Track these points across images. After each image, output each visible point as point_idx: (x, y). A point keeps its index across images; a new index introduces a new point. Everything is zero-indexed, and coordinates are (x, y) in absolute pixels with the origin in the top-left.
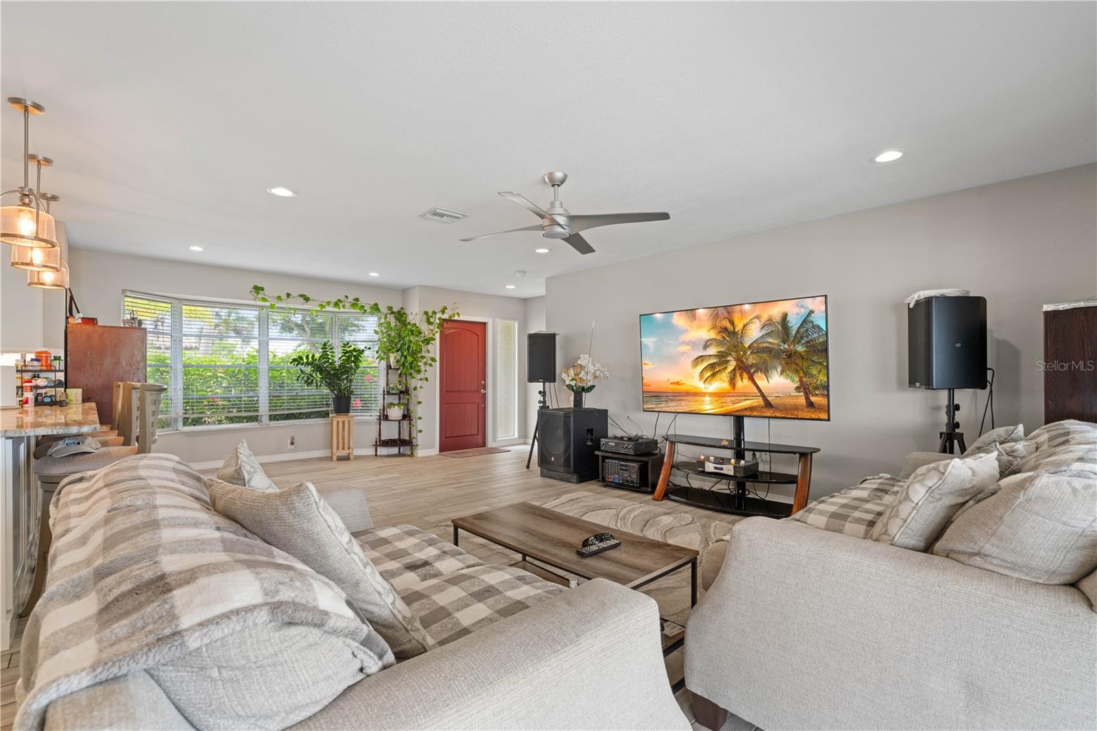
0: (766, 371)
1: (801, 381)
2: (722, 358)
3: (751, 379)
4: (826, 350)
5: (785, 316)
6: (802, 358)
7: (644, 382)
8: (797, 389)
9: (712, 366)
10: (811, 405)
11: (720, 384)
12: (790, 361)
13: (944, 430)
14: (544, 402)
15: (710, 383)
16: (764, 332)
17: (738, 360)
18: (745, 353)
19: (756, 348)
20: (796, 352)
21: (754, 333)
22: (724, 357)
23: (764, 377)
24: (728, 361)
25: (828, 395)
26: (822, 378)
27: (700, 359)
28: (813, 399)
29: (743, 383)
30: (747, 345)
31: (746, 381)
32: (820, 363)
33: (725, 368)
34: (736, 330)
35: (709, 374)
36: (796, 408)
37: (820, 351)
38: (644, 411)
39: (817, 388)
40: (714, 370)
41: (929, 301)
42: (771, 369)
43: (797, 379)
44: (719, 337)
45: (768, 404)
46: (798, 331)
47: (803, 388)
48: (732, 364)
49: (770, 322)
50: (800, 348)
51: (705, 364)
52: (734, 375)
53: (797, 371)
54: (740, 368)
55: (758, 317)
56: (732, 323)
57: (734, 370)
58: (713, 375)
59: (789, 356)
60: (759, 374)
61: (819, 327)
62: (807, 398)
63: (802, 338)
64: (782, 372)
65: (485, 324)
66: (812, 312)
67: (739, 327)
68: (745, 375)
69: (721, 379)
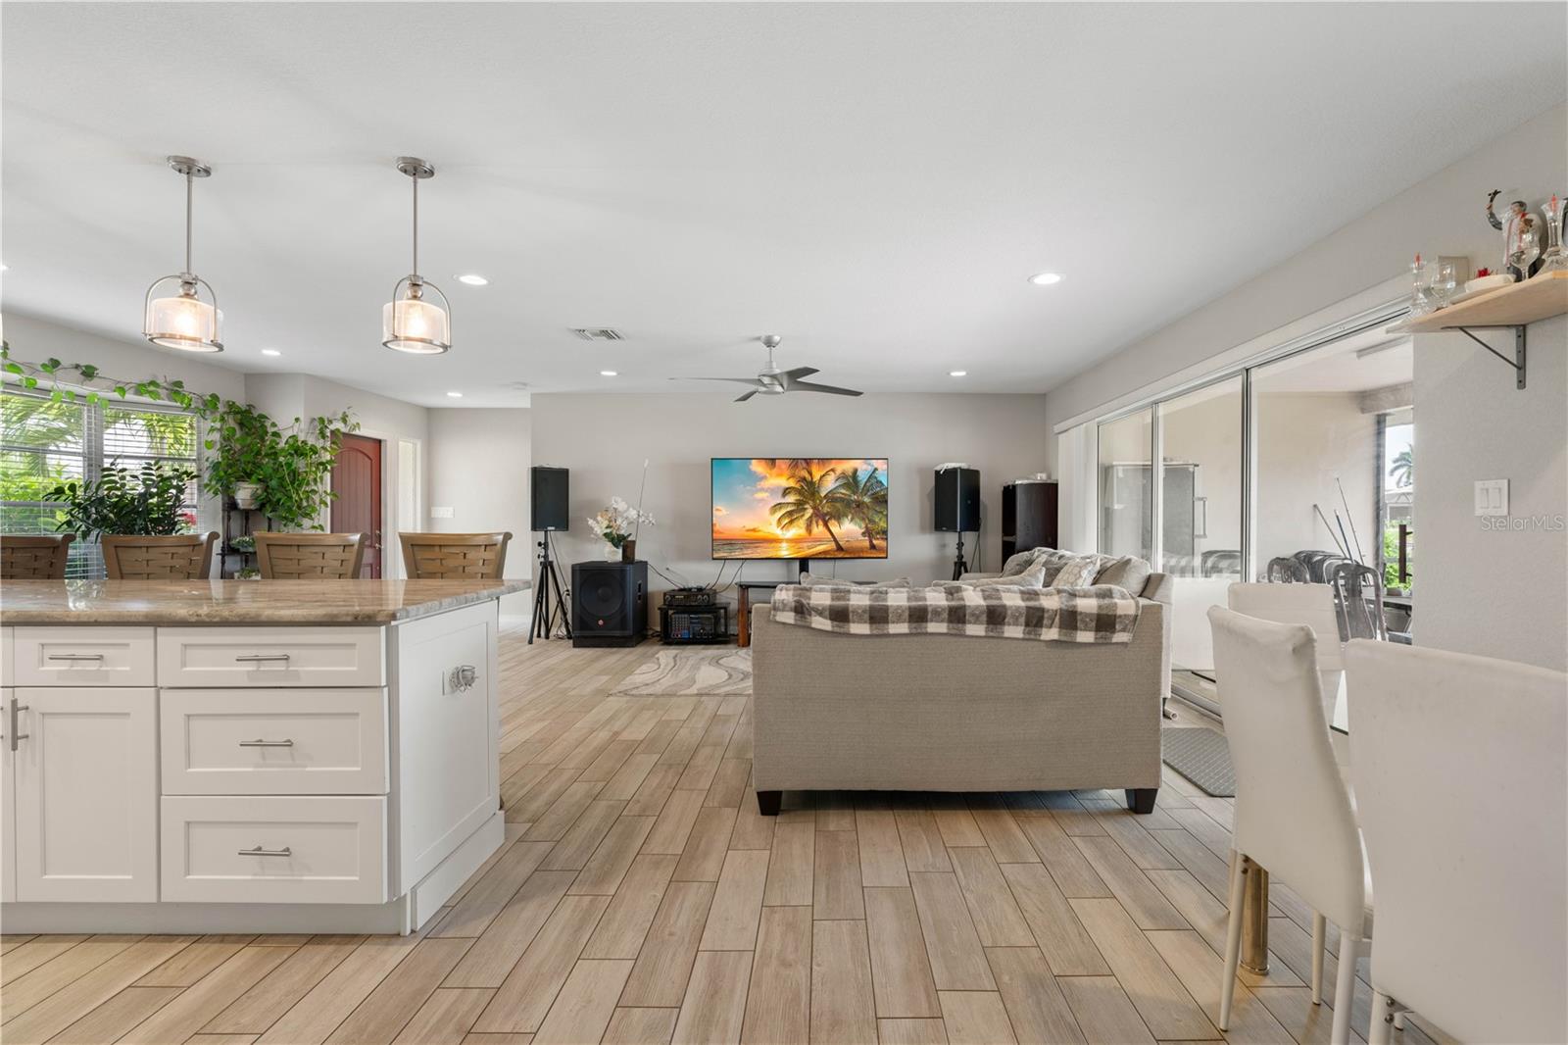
0: (839, 517)
1: (867, 527)
2: (800, 506)
3: (826, 525)
4: (886, 502)
5: (855, 471)
6: (868, 507)
7: (715, 529)
8: (863, 534)
9: (790, 513)
10: (873, 547)
11: (797, 530)
12: (857, 509)
13: (956, 560)
14: (546, 556)
15: (787, 530)
16: (838, 484)
17: (814, 508)
18: (821, 502)
19: (831, 498)
20: (863, 502)
21: (829, 484)
22: (801, 504)
23: (836, 523)
24: (806, 509)
25: (887, 539)
26: (882, 524)
27: (779, 505)
28: (875, 542)
29: (819, 530)
30: (823, 495)
31: (821, 528)
32: (881, 512)
33: (803, 515)
34: (814, 480)
35: (787, 521)
36: (862, 550)
37: (882, 500)
38: (714, 559)
39: (878, 533)
40: (791, 517)
41: (954, 471)
42: (843, 516)
43: (863, 526)
44: (798, 486)
45: (840, 548)
46: (865, 485)
47: (868, 533)
48: (809, 512)
49: (843, 475)
50: (867, 500)
51: (783, 511)
52: (811, 522)
53: (863, 519)
54: (817, 515)
55: (833, 470)
56: (810, 474)
57: (811, 517)
58: (791, 522)
59: (858, 506)
60: (833, 521)
61: (881, 482)
62: (871, 542)
63: (868, 491)
64: (852, 520)
65: (380, 441)
66: (876, 469)
67: (816, 478)
68: (821, 522)
69: (798, 526)
